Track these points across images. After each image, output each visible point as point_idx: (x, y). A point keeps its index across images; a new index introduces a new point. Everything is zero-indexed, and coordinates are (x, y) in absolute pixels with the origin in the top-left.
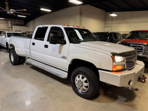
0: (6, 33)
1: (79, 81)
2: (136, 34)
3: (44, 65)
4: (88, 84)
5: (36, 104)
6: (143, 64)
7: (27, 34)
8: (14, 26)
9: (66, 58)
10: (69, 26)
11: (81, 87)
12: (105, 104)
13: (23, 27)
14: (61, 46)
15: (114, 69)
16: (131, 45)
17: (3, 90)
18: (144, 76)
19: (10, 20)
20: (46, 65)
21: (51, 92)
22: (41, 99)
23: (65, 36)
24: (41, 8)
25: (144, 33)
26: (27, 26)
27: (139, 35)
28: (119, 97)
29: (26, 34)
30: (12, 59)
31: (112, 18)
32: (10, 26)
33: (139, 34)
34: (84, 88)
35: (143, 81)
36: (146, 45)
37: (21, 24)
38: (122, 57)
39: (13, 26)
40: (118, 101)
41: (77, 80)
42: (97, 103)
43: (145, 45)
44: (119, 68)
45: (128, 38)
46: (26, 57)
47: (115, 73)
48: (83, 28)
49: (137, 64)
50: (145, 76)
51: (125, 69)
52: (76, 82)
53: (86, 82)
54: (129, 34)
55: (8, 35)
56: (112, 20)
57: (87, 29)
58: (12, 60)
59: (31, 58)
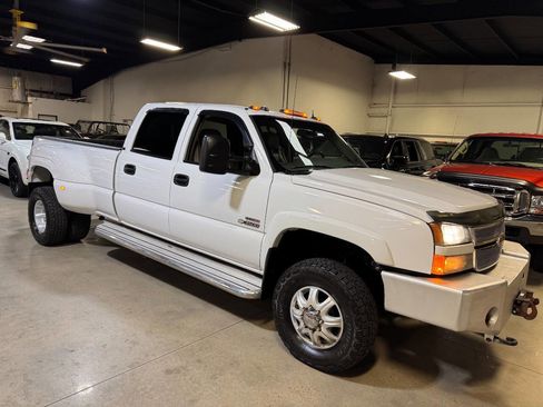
0: (11, 125)
1: (307, 309)
2: (483, 148)
3: (165, 246)
4: (339, 321)
5: (151, 389)
6: (526, 254)
7: (85, 128)
8: (32, 96)
9: (258, 226)
10: (266, 110)
11: (314, 330)
12: (399, 391)
13: (66, 103)
14: (238, 180)
15: (440, 271)
16: (471, 185)
17: (20, 337)
18: (532, 294)
19: (19, 75)
20: (174, 249)
21: (200, 350)
22: (168, 372)
23: (255, 147)
24: (144, 37)
25: (513, 143)
26: (83, 101)
27: (495, 151)
28: (444, 367)
29: (80, 128)
30: (37, 221)
31: (398, 86)
32: (17, 95)
33: (493, 146)
34: (324, 333)
35: (529, 311)
36: (524, 187)
37: (62, 90)
38: (461, 227)
39: (30, 99)
40: (441, 382)
41: (297, 307)
42: (371, 388)
43: (519, 188)
44: (454, 265)
45: (460, 159)
46: (89, 216)
47: (440, 284)
48: (313, 117)
49: (503, 253)
50: (535, 296)
51: (472, 271)
52: (295, 313)
53: (333, 312)
54: (463, 147)
55: (18, 131)
56: (395, 92)
57: (324, 122)
58: (41, 225)
59: (117, 220)
